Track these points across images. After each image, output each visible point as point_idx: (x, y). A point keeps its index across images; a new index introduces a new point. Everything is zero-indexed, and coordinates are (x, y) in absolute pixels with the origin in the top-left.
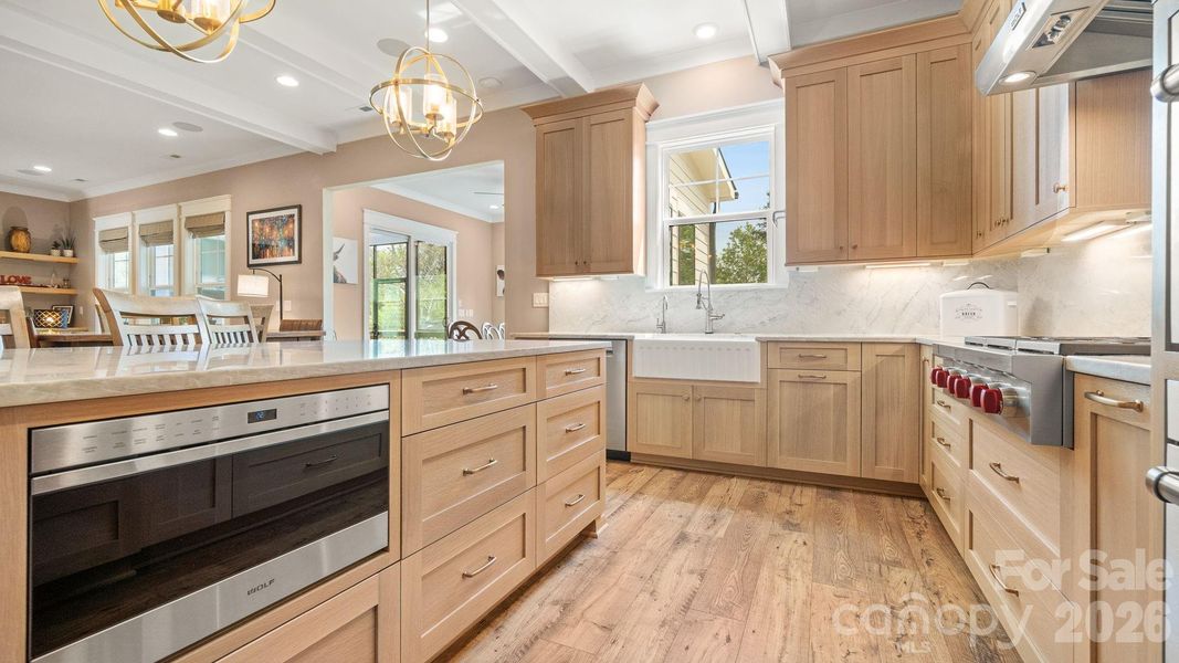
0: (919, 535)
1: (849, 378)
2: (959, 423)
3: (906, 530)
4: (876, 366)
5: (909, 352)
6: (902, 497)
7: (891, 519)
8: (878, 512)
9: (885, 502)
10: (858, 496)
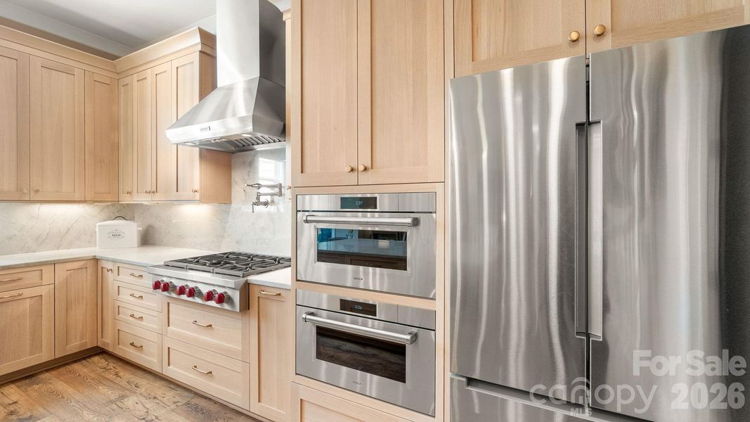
0: (117, 374)
1: (44, 291)
2: (155, 305)
3: (107, 377)
4: (67, 278)
5: (90, 265)
6: (84, 359)
7: (92, 375)
8: (80, 375)
9: (76, 366)
10: (54, 373)
